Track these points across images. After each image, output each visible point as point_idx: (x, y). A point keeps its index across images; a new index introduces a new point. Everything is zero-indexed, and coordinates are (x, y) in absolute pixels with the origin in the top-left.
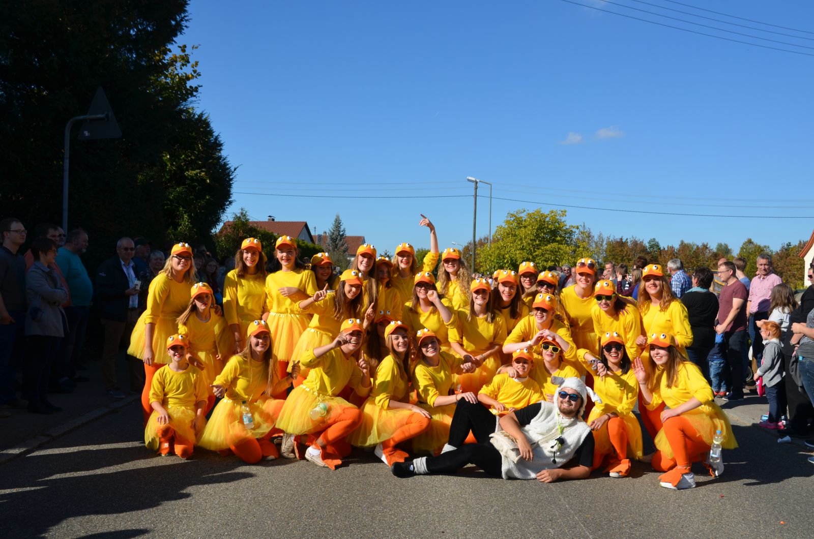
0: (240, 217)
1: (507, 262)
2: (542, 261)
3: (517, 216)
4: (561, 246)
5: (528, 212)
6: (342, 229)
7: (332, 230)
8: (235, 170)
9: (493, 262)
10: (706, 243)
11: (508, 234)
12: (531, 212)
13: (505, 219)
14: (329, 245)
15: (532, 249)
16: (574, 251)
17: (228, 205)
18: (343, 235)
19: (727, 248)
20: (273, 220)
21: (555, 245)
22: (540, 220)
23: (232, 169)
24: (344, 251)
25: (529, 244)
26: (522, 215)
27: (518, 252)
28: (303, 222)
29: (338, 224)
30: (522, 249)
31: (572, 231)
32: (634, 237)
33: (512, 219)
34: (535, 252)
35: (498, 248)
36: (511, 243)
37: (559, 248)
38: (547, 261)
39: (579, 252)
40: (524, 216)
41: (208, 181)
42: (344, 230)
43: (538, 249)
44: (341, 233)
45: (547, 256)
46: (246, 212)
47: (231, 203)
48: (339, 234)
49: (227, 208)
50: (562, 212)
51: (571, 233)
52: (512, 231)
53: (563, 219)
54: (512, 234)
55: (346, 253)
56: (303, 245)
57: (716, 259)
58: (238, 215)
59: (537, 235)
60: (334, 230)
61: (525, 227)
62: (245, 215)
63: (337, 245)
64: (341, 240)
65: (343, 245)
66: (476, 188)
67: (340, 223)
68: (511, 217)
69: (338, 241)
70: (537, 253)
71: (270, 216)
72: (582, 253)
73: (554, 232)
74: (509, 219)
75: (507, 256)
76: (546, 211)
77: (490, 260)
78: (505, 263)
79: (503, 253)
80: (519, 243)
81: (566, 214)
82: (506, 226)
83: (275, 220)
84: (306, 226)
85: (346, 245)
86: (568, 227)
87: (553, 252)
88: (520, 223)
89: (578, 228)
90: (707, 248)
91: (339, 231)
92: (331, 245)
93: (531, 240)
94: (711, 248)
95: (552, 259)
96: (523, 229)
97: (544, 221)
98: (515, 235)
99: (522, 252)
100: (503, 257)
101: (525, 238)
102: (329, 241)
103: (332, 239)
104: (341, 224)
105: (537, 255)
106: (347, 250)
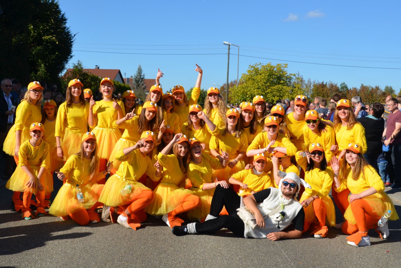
0: (77, 66)
1: (249, 97)
2: (271, 97)
3: (255, 67)
4: (285, 87)
5: (263, 65)
6: (142, 74)
7: (136, 75)
8: (75, 36)
9: (239, 96)
10: (378, 86)
11: (249, 79)
12: (265, 64)
13: (248, 69)
14: (134, 85)
15: (265, 88)
16: (292, 90)
17: (70, 58)
18: (143, 78)
19: (392, 89)
20: (98, 68)
21: (280, 86)
22: (270, 70)
23: (73, 35)
24: (144, 89)
25: (263, 85)
26: (258, 67)
27: (256, 90)
28: (118, 70)
29: (140, 71)
30: (258, 88)
31: (291, 77)
32: (331, 81)
33: (252, 69)
34: (267, 90)
35: (243, 88)
36: (251, 85)
37: (282, 88)
38: (274, 97)
39: (295, 91)
40: (260, 67)
41: (57, 43)
42: (144, 75)
43: (269, 88)
44: (142, 77)
45: (274, 93)
46: (81, 63)
47: (71, 57)
48: (141, 78)
49: (69, 60)
50: (285, 65)
51: (290, 79)
52: (252, 77)
53: (285, 69)
54: (252, 79)
55: (145, 90)
56: (117, 84)
57: (384, 96)
58: (76, 65)
59: (268, 79)
60: (137, 75)
61: (260, 74)
62: (80, 65)
63: (139, 85)
64: (142, 81)
65: (143, 85)
66: (229, 49)
68: (251, 68)
69: (140, 82)
70: (267, 91)
71: (96, 66)
72: (297, 92)
73: (279, 78)
74: (250, 69)
75: (249, 93)
76: (274, 64)
77: (238, 95)
78: (247, 98)
79: (246, 91)
80: (256, 85)
81: (288, 66)
82: (248, 74)
83: (100, 68)
84: (119, 72)
85: (145, 85)
86: (288, 75)
87: (279, 91)
88: (257, 72)
89: (295, 75)
90: (379, 89)
91: (141, 76)
92: (135, 85)
93: (264, 83)
94: (381, 89)
95: (278, 95)
96: (258, 76)
97: (273, 71)
98: (254, 80)
99: (258, 90)
100: (246, 93)
101: (260, 81)
102: (134, 82)
103: (136, 81)
104: (142, 71)
105: (268, 93)
106: (146, 88)
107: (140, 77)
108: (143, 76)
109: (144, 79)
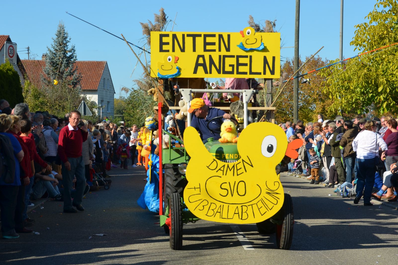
6: (69, 47)
7: (52, 50)
14: (48, 74)
18: (71, 57)
24: (75, 84)
29: (62, 39)
42: (73, 50)
44: (69, 54)
48: (65, 56)
55: (78, 86)
60: (56, 50)
63: (62, 73)
64: (68, 65)
65: (71, 74)
67: (66, 38)
69: (63, 67)
85: (76, 75)
91: (65, 50)
92: (51, 73)
102: (48, 67)
103: (54, 64)
104: (68, 39)
106: (79, 82)
107: (64, 54)
108: (70, 51)
109: (72, 60)
